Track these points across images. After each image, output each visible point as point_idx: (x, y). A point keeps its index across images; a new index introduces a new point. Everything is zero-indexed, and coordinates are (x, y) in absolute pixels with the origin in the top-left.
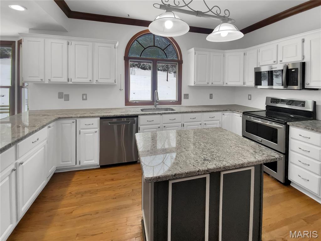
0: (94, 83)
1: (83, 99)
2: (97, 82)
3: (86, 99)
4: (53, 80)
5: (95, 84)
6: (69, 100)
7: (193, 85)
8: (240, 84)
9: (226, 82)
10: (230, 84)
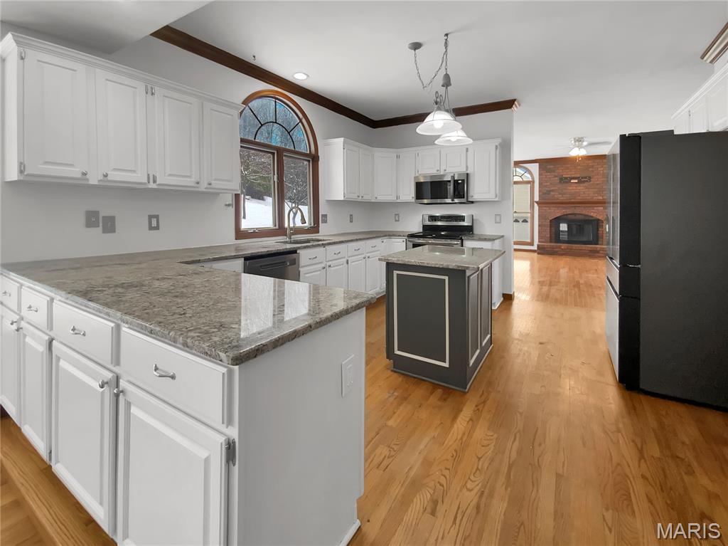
0: (203, 187)
1: (151, 228)
2: (209, 186)
3: (157, 228)
4: (115, 176)
5: (204, 190)
6: (114, 232)
7: (342, 199)
8: (392, 198)
9: (376, 196)
10: (381, 198)
